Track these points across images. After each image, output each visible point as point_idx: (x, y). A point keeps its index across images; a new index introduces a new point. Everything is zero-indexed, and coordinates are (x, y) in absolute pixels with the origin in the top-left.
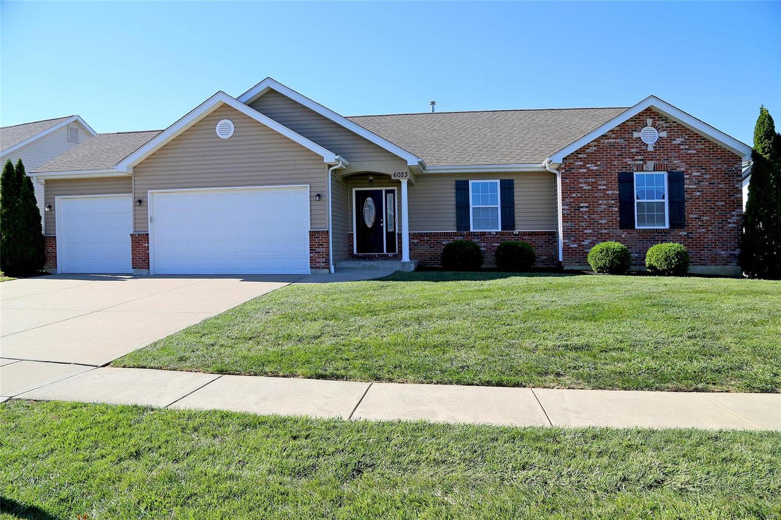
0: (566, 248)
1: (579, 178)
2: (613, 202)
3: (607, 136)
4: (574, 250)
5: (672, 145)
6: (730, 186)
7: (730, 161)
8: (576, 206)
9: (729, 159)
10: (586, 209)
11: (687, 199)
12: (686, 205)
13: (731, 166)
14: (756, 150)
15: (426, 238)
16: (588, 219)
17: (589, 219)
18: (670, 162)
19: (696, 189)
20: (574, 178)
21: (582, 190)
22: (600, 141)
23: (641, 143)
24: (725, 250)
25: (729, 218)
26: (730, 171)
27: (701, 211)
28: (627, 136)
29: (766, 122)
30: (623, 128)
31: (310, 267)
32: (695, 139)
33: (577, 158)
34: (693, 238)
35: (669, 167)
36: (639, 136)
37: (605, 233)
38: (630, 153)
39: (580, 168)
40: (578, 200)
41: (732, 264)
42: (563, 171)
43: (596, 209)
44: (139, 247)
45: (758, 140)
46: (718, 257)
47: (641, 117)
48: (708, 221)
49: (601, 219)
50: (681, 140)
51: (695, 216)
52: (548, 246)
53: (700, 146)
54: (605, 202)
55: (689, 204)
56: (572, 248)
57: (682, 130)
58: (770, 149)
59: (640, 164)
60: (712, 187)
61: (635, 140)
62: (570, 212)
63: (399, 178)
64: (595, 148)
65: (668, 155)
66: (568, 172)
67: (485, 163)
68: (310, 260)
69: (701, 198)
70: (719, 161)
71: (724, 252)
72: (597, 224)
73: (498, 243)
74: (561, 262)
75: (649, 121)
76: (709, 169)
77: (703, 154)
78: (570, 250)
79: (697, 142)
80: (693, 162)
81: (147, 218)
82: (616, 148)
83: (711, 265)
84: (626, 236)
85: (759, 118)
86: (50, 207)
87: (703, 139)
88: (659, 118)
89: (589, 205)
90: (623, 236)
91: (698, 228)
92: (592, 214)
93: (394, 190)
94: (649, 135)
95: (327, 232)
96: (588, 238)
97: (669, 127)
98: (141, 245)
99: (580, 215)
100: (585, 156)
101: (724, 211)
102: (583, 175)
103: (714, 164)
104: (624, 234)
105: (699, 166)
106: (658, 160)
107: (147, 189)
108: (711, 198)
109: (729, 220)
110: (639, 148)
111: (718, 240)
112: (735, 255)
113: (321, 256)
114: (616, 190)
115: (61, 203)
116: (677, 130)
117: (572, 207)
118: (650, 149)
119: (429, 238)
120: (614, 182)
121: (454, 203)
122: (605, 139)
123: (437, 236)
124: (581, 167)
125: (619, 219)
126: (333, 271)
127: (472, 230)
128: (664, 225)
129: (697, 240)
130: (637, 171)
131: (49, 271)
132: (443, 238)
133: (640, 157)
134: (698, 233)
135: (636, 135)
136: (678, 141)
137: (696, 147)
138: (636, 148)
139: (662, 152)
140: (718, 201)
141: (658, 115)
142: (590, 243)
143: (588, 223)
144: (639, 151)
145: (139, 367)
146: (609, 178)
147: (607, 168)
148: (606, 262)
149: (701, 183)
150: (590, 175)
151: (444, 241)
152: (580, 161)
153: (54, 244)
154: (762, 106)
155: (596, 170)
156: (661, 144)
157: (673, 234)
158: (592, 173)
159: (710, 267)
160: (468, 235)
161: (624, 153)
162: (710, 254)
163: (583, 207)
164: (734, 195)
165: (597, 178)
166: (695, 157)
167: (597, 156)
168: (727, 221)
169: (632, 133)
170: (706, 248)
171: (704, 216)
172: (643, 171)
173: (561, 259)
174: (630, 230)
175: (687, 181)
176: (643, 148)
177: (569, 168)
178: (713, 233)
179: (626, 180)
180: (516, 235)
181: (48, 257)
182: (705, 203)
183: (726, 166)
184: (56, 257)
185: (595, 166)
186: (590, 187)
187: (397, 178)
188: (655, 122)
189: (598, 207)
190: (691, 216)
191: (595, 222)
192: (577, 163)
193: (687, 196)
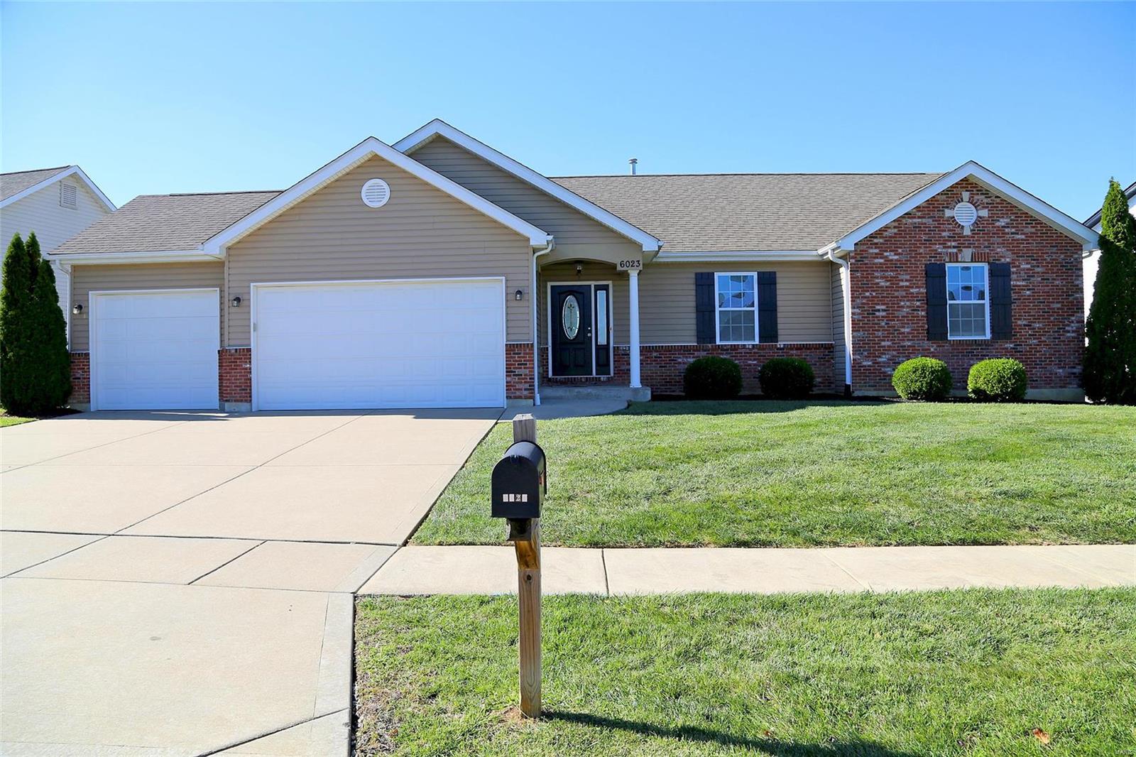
0: (856, 366)
1: (874, 271)
2: (918, 303)
3: (910, 214)
4: (867, 369)
5: (995, 227)
6: (1069, 282)
7: (1068, 250)
8: (871, 309)
9: (1067, 246)
10: (884, 314)
11: (1014, 299)
12: (1013, 307)
13: (1068, 256)
14: (1106, 235)
15: (655, 354)
16: (886, 326)
17: (888, 327)
18: (992, 250)
19: (1026, 286)
20: (867, 271)
21: (878, 287)
22: (901, 221)
23: (956, 224)
24: (1062, 368)
25: (1068, 325)
26: (1068, 263)
27: (1031, 316)
28: (936, 214)
29: (1118, 199)
30: (932, 204)
31: (507, 397)
32: (1024, 220)
33: (871, 244)
34: (1022, 352)
35: (991, 257)
36: (952, 215)
37: (908, 346)
38: (941, 237)
39: (875, 258)
40: (872, 301)
41: (1071, 386)
42: (853, 261)
43: (897, 314)
44: (236, 369)
45: (1108, 222)
46: (1053, 376)
47: (955, 190)
48: (1041, 329)
49: (904, 327)
50: (1005, 220)
51: (1025, 322)
52: (823, 365)
53: (1030, 230)
54: (908, 303)
55: (1017, 306)
56: (865, 366)
57: (1007, 207)
58: (1125, 235)
59: (953, 253)
60: (1045, 284)
61: (947, 221)
62: (863, 317)
63: (627, 269)
64: (896, 230)
65: (990, 240)
66: (859, 263)
67: (738, 249)
68: (507, 386)
69: (1032, 298)
70: (1054, 250)
71: (1061, 371)
72: (897, 334)
73: (754, 360)
74: (850, 385)
75: (966, 195)
76: (1042, 260)
77: (1034, 240)
78: (862, 369)
79: (1026, 224)
80: (1021, 250)
81: (249, 326)
82: (922, 231)
83: (1045, 388)
84: (935, 350)
85: (1109, 193)
86: (80, 307)
87: (1034, 220)
88: (977, 191)
89: (887, 307)
90: (932, 350)
91: (1028, 338)
92: (891, 320)
93: (608, 285)
94: (965, 214)
95: (532, 345)
96: (886, 352)
97: (991, 204)
98: (239, 365)
99: (876, 322)
100: (881, 241)
101: (1061, 315)
102: (879, 267)
103: (1048, 253)
104: (932, 346)
105: (1029, 256)
106: (977, 247)
107: (249, 280)
108: (1045, 299)
109: (1067, 328)
110: (953, 230)
111: (1053, 355)
112: (1074, 374)
113: (523, 381)
114: (923, 287)
115: (98, 302)
116: (1001, 207)
117: (865, 311)
118: (967, 232)
119: (658, 353)
120: (921, 277)
121: (694, 304)
122: (908, 218)
123: (670, 351)
124: (877, 256)
125: (926, 326)
126: (538, 402)
127: (718, 342)
128: (985, 334)
129: (1027, 355)
130: (950, 262)
131: (78, 407)
132: (679, 354)
133: (953, 244)
134: (1028, 345)
135: (948, 213)
136: (1002, 222)
137: (1026, 230)
138: (949, 231)
139: (981, 237)
140: (1054, 302)
141: (977, 187)
142: (888, 359)
143: (886, 332)
144: (952, 235)
145: (463, 544)
146: (914, 271)
147: (910, 257)
148: (922, 385)
149: (1032, 279)
150: (888, 267)
151: (680, 358)
152: (876, 248)
153: (86, 365)
154: (1112, 178)
155: (896, 260)
156: (981, 226)
157: (997, 347)
158: (891, 264)
159: (1044, 390)
160: (713, 350)
161: (933, 237)
162: (1043, 372)
163: (879, 310)
164: (1073, 295)
165: (897, 271)
166: (1023, 243)
167: (898, 241)
168: (1064, 329)
169: (943, 211)
170: (1038, 364)
171: (1035, 322)
172: (957, 262)
173: (848, 382)
174: (940, 342)
175: (1014, 276)
176: (958, 231)
177: (861, 257)
178: (1047, 345)
179: (935, 275)
180: (780, 349)
181: (76, 385)
182: (1036, 306)
183: (1062, 256)
184: (89, 385)
185: (895, 254)
186: (888, 284)
187: (625, 268)
188: (973, 197)
189: (899, 310)
190: (1019, 322)
191: (895, 330)
192: (871, 251)
193: (1014, 296)
